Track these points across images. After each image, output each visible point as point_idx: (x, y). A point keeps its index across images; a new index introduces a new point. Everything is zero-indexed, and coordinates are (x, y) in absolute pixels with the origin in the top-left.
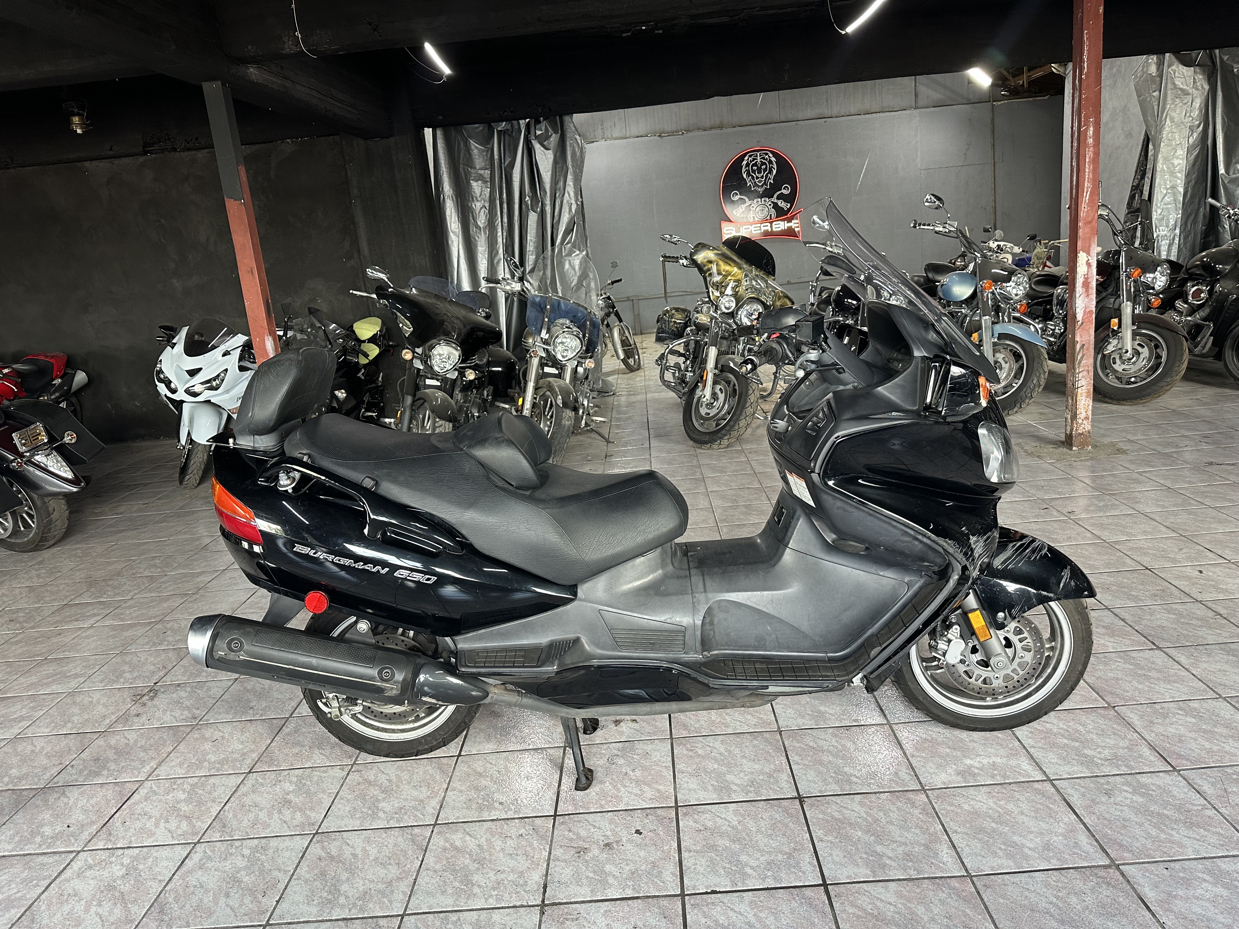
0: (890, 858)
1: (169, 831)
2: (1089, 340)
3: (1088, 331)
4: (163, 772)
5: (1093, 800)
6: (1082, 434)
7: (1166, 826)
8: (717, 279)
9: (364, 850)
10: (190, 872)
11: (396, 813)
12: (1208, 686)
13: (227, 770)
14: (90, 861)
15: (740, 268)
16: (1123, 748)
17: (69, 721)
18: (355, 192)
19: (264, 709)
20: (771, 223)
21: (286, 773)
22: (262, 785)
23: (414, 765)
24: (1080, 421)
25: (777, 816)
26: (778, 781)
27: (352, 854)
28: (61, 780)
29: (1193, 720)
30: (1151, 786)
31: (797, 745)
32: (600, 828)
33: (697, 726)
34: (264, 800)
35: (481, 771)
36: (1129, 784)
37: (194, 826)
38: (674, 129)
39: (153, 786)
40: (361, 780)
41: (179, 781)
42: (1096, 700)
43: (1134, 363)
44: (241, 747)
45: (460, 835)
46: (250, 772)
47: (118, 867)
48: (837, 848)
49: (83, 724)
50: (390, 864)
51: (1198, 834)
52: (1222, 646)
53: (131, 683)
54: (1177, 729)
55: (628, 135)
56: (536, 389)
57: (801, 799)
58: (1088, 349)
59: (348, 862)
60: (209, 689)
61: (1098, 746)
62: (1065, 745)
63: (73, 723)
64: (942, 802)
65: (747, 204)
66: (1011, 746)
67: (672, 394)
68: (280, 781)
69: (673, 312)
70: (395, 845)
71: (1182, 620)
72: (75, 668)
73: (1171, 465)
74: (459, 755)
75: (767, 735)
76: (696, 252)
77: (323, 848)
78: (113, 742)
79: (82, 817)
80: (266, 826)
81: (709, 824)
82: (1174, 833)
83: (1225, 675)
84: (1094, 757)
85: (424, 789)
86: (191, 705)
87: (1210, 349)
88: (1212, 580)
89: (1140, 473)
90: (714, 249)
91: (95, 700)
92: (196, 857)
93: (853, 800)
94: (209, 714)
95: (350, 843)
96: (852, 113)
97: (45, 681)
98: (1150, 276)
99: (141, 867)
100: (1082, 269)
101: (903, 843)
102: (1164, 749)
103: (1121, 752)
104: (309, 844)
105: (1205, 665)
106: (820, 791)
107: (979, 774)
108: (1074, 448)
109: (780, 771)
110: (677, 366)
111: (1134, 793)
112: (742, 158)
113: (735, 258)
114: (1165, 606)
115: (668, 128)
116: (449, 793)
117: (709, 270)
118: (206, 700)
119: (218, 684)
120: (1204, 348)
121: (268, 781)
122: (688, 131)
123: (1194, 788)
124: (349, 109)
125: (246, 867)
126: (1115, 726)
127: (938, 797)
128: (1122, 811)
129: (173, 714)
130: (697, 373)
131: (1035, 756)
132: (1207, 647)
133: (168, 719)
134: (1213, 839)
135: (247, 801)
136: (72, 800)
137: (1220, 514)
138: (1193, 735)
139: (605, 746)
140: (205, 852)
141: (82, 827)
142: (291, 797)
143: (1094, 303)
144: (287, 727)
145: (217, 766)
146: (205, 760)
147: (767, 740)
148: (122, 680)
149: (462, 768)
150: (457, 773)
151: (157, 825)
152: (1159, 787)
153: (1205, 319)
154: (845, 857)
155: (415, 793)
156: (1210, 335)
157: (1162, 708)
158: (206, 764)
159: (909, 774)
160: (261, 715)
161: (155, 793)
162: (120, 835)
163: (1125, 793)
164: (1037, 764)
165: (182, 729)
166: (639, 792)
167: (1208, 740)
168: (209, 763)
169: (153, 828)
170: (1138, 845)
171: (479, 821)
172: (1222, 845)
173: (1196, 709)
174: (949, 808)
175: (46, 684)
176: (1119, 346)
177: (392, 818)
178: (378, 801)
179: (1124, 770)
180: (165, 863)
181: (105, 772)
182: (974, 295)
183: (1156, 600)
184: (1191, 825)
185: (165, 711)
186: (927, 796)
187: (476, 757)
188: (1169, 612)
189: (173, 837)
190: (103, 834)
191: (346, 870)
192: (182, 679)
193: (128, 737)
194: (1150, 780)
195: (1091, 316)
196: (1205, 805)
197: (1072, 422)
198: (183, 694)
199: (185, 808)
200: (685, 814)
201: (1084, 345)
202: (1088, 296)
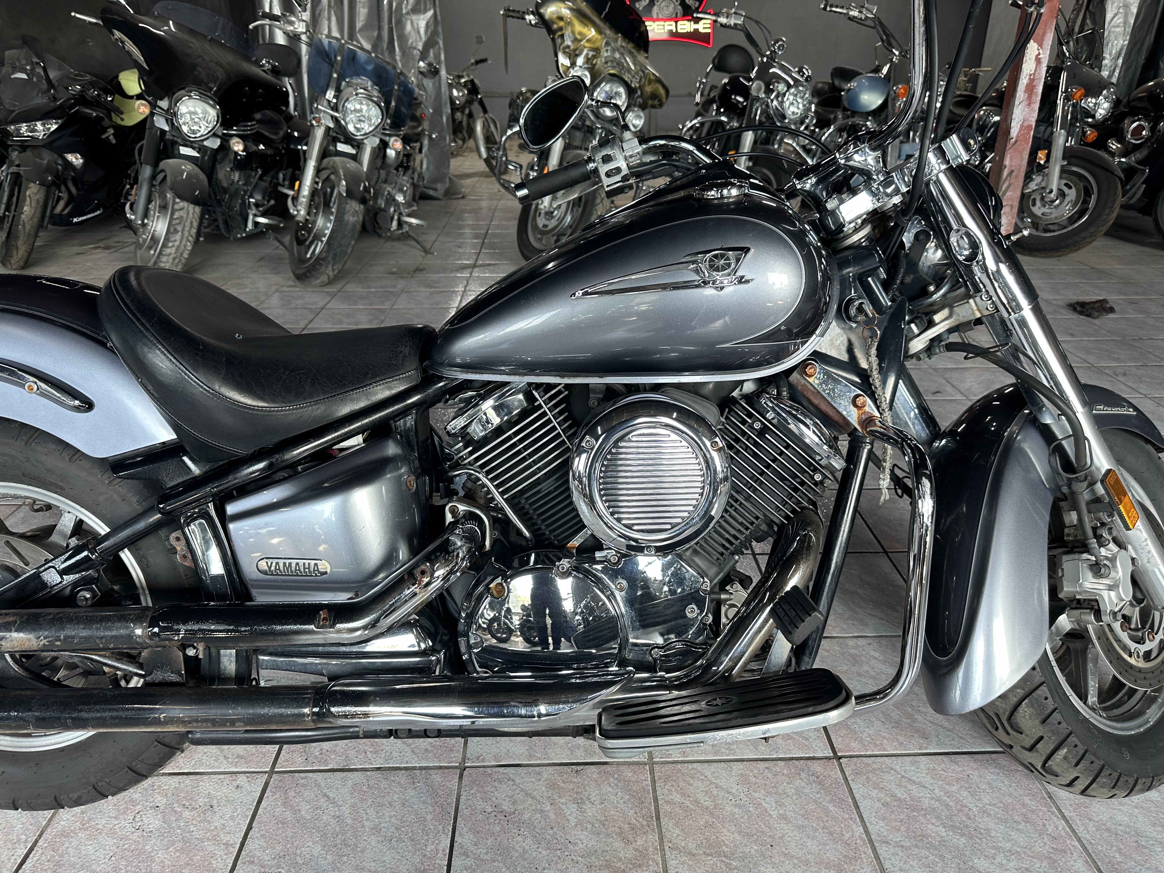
2: (1022, 165)
3: (1021, 153)
8: (569, 43)
20: (676, 22)
43: (1057, 207)
56: (318, 171)
58: (1017, 177)
76: (544, 4)
87: (1139, 200)
98: (1092, 101)
100: (1028, 66)
117: (559, 29)
120: (1130, 198)
153: (1139, 163)
156: (1143, 183)
176: (1043, 184)
182: (885, 105)
195: (1029, 133)
201: (1012, 171)
202: (1029, 104)
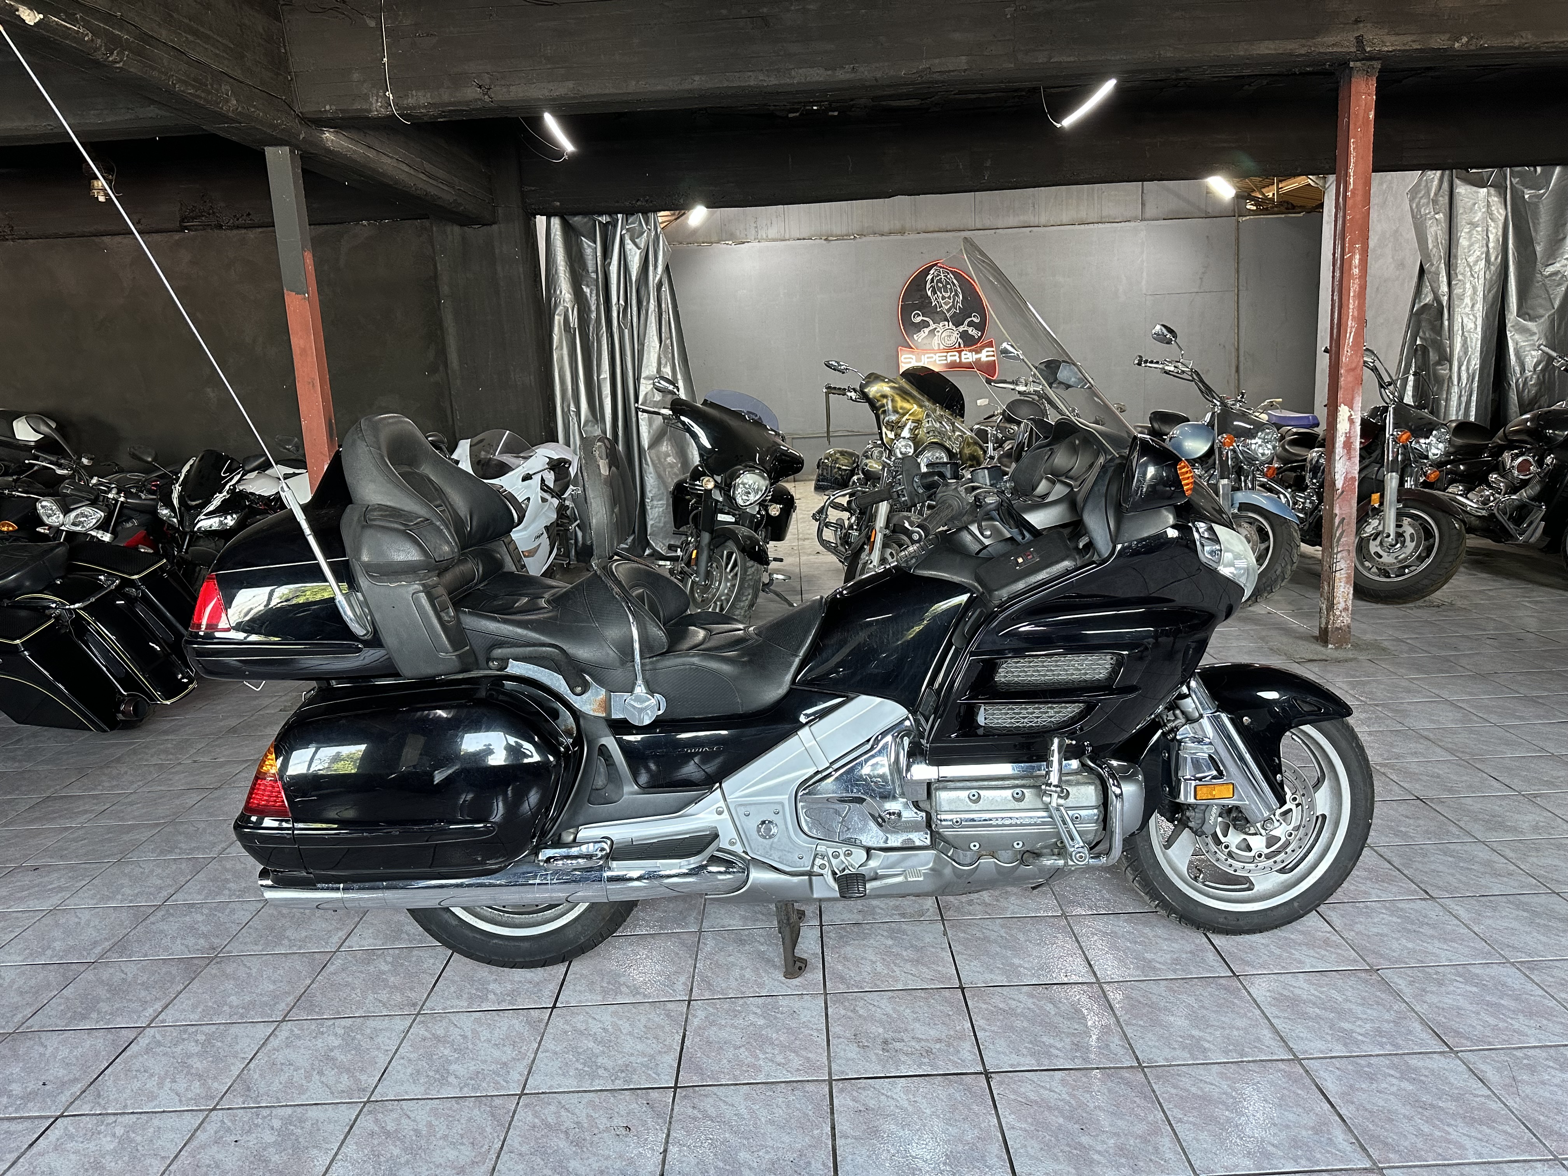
0: (1099, 1153)
1: (178, 1094)
2: (1351, 513)
3: (1349, 502)
4: (169, 1016)
5: (1351, 1087)
6: (1340, 628)
7: (1441, 1121)
8: (894, 418)
9: (430, 1125)
10: (203, 1147)
11: (471, 1079)
12: (1493, 948)
13: (253, 1017)
14: (72, 1129)
15: (921, 406)
16: (1388, 1022)
17: (49, 948)
18: (445, 289)
19: (303, 940)
20: (960, 352)
21: (331, 1022)
22: (299, 1037)
23: (497, 1018)
24: (1338, 613)
25: (957, 1095)
26: (958, 1051)
27: (415, 1130)
28: (35, 1023)
29: (1475, 989)
30: (1423, 1071)
31: (984, 1006)
32: (733, 1105)
33: (857, 979)
34: (301, 1057)
35: (583, 1028)
36: (1395, 1067)
37: (209, 1088)
38: (844, 232)
39: (157, 1036)
40: (427, 1034)
41: (191, 1029)
42: (1355, 961)
44: (272, 987)
45: (553, 1108)
46: (283, 1021)
47: (109, 1139)
48: (1032, 1138)
49: (67, 952)
50: (462, 1144)
51: (1480, 1132)
52: (1511, 898)
53: (131, 902)
54: (1454, 999)
55: (787, 237)
57: (987, 1075)
58: (1349, 524)
59: (407, 1140)
60: (233, 911)
61: (1359, 1018)
62: (1318, 1016)
63: (54, 949)
64: (1164, 1083)
65: (931, 328)
66: (1249, 1015)
67: (833, 558)
68: (322, 1033)
69: (838, 455)
70: (470, 1119)
71: (1462, 864)
72: (59, 878)
73: (1447, 672)
74: (554, 1007)
75: (947, 993)
76: (868, 384)
77: (376, 1121)
78: (105, 976)
79: (62, 1072)
80: (302, 1090)
81: (872, 1103)
82: (1450, 1130)
83: (1513, 934)
84: (1353, 1031)
85: (508, 1050)
86: (209, 931)
87: (1540, 538)
88: (1499, 816)
89: (1410, 680)
90: (890, 381)
91: (83, 922)
92: (211, 1128)
93: (1052, 1077)
94: (232, 944)
95: (412, 1115)
96: (1064, 222)
97: (19, 895)
98: (1423, 441)
99: (139, 1139)
100: (1343, 426)
101: (1115, 1134)
102: (1439, 1024)
103: (1386, 1026)
104: (358, 1116)
105: (1489, 922)
106: (1012, 1065)
107: (1210, 1050)
108: (1330, 646)
109: (961, 1038)
110: (839, 525)
111: (1401, 1079)
112: (926, 271)
113: (915, 393)
114: (1440, 846)
115: (837, 230)
116: (540, 1054)
117: (883, 406)
118: (228, 925)
119: (245, 906)
120: (1532, 535)
121: (307, 1032)
122: (861, 235)
123: (1475, 1075)
124: (445, 188)
125: (275, 1143)
126: (1379, 993)
127: (1158, 1077)
128: (1386, 1101)
129: (185, 942)
130: (864, 533)
131: (1279, 1027)
132: (1491, 898)
133: (179, 950)
134: (1500, 1139)
135: (280, 1057)
136: (50, 1050)
137: (1508, 734)
138: (1474, 1008)
139: (741, 1002)
140: (222, 1122)
141: (63, 1085)
142: (336, 1053)
143: (1357, 468)
144: (332, 964)
145: (241, 1011)
146: (225, 1004)
147: (946, 1000)
148: (119, 897)
149: (557, 1022)
150: (550, 1029)
151: (160, 1085)
152: (1432, 1071)
153: (1534, 498)
154: (1041, 1149)
155: (497, 1053)
156: (1542, 520)
157: (1437, 973)
158: (226, 1008)
159: (1123, 1046)
160: (300, 948)
161: (159, 1044)
162: (112, 1097)
163: (1389, 1079)
164: (1281, 1038)
165: (196, 961)
166: (783, 1061)
167: (1492, 1015)
168: (231, 1007)
169: (155, 1090)
170: (1406, 1144)
171: (578, 1092)
172: (1510, 1147)
173: (1477, 975)
174: (1173, 1091)
175: (19, 898)
176: (1381, 528)
177: (466, 1085)
178: (450, 1063)
179: (1389, 1049)
180: (171, 1135)
181: (94, 1015)
182: (1210, 452)
183: (1429, 839)
184: (1472, 1121)
185: (174, 938)
186: (1145, 1075)
187: (575, 1010)
188: (1445, 854)
189: (180, 1101)
190: (89, 1095)
191: (405, 1150)
192: (198, 899)
193: (126, 970)
194: (1420, 1064)
195: (1353, 484)
196: (1488, 1097)
197: (1328, 614)
198: (200, 918)
199: (198, 1064)
200: (842, 1091)
201: (1344, 519)
202: (1350, 459)
